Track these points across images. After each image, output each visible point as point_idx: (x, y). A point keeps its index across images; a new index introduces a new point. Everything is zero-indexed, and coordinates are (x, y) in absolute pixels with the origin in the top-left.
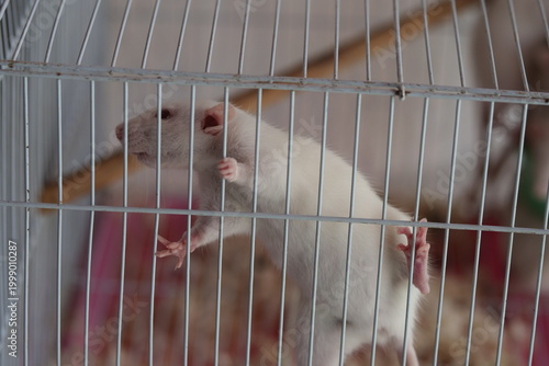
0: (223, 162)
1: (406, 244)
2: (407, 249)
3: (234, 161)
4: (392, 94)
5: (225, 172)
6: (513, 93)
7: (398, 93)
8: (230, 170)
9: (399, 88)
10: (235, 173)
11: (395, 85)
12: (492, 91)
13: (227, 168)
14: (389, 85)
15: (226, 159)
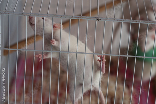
0: (52, 41)
1: (100, 59)
2: (100, 61)
3: (54, 40)
4: (96, 20)
5: (52, 43)
6: (128, 20)
7: (98, 19)
8: (54, 43)
9: (98, 18)
10: (55, 43)
11: (97, 18)
12: (122, 20)
13: (53, 42)
14: (95, 18)
15: (52, 40)
